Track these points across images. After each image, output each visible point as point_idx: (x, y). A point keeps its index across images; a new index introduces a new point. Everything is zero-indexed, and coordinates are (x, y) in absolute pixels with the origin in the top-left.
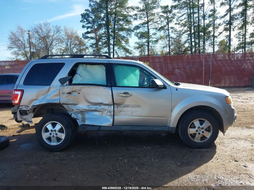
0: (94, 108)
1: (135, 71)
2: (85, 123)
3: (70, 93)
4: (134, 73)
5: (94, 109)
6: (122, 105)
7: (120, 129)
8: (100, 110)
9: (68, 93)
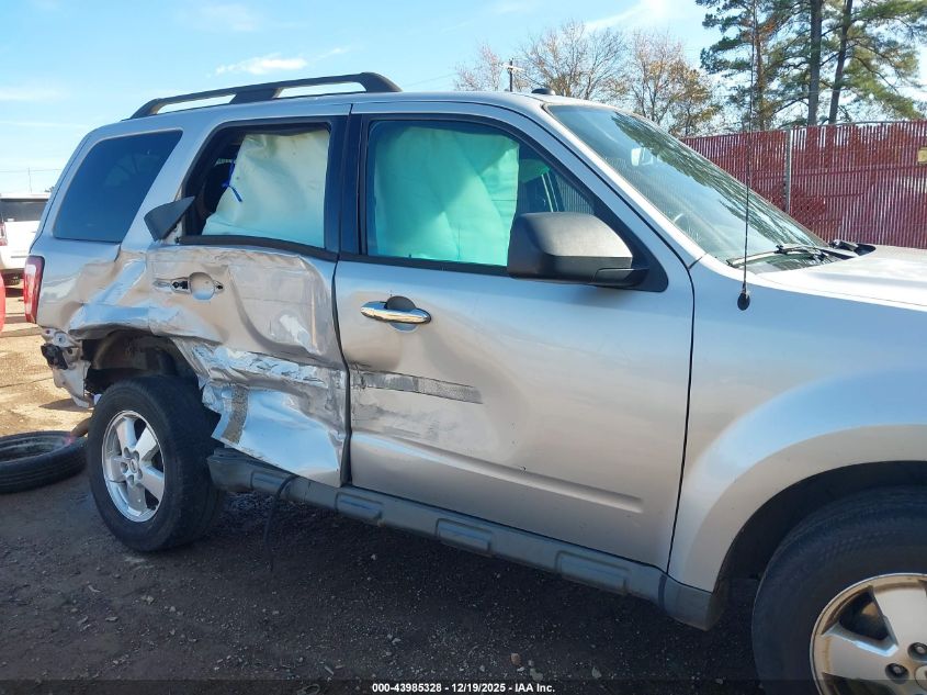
0: (279, 368)
1: (494, 160)
2: (239, 447)
3: (185, 285)
4: (489, 171)
5: (279, 377)
6: (389, 377)
7: (380, 516)
8: (299, 388)
9: (176, 285)
